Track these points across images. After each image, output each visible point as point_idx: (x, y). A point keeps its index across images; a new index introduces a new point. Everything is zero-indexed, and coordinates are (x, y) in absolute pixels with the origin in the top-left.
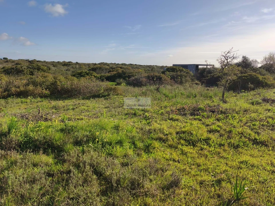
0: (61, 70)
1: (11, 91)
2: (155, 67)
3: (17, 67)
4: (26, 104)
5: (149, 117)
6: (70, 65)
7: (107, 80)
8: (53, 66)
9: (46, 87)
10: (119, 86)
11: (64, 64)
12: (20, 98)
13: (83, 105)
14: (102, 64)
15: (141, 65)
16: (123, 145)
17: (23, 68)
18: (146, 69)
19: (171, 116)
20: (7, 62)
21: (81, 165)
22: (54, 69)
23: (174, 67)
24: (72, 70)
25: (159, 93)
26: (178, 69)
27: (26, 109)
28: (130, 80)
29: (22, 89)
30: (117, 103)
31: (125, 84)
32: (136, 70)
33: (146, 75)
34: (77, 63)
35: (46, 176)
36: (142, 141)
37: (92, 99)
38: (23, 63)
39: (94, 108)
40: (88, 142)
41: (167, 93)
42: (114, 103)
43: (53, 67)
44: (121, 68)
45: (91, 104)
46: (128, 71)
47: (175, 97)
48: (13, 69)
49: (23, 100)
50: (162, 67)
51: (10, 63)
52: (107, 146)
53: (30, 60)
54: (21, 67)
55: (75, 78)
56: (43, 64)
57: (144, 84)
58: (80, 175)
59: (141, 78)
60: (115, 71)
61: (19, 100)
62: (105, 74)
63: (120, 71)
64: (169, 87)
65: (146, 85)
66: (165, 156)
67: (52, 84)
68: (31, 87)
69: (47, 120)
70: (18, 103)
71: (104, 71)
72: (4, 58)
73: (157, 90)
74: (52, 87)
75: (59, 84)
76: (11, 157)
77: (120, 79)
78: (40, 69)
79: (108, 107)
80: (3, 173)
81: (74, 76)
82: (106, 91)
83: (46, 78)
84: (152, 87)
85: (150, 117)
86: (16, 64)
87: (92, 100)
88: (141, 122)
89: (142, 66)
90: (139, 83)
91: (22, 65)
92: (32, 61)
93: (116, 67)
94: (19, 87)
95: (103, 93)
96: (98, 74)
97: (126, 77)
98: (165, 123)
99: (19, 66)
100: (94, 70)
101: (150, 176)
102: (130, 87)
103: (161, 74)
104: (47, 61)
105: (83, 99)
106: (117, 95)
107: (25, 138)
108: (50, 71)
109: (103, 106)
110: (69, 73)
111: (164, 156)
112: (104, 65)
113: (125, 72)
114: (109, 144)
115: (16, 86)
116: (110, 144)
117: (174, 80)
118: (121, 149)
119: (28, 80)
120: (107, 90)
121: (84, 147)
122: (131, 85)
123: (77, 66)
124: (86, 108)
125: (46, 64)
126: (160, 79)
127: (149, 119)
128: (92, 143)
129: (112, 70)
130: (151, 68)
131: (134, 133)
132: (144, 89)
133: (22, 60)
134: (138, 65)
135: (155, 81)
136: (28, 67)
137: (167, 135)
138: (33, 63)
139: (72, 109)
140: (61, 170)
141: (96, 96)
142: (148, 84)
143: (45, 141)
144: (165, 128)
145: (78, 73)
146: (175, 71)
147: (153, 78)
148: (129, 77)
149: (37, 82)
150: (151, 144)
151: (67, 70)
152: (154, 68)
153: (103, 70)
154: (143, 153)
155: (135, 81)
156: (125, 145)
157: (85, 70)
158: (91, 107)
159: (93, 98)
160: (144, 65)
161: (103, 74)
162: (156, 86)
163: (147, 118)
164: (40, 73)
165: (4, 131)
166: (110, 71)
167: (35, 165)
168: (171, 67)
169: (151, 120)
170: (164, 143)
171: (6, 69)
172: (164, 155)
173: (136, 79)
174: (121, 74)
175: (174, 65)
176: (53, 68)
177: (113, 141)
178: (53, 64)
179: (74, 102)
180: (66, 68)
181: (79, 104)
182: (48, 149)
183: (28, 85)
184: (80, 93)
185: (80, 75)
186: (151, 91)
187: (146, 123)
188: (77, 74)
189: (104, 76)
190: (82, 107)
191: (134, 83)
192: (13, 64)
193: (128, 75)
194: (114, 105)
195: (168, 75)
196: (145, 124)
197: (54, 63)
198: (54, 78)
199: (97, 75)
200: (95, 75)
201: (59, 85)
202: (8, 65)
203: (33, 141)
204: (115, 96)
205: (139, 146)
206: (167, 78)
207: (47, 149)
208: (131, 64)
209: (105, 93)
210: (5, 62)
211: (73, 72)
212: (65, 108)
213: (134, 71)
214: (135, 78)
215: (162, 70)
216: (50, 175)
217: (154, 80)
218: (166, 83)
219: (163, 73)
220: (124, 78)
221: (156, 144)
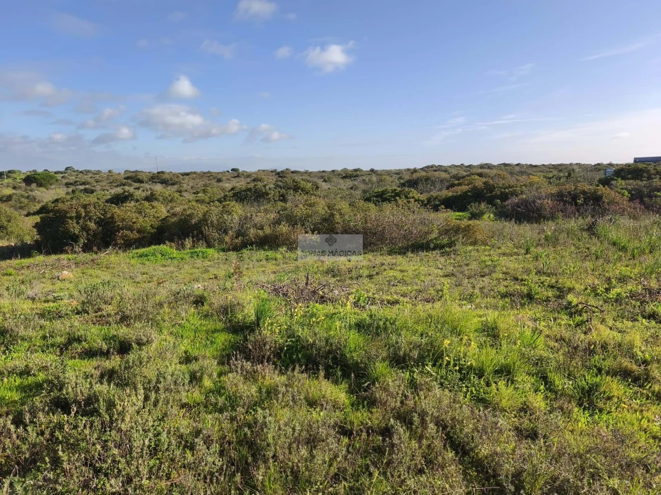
0: (340, 189)
1: (247, 235)
2: (576, 167)
3: (257, 187)
4: (274, 262)
5: (577, 305)
6: (357, 176)
7: (446, 208)
8: (322, 180)
9: (312, 227)
10: (478, 222)
11: (344, 175)
12: (264, 250)
13: (392, 266)
14: (430, 169)
15: (534, 164)
16: (517, 381)
17: (267, 187)
18: (550, 175)
19: (650, 308)
20: (238, 176)
21: (416, 419)
22: (327, 187)
23: (641, 166)
24: (363, 186)
25: (595, 240)
26: (653, 171)
27: (275, 273)
28: (508, 205)
29: (268, 231)
30: (474, 266)
31: (492, 215)
32: (523, 178)
33: (554, 190)
34: (372, 170)
35: (337, 432)
36: (569, 375)
37: (410, 254)
38: (266, 178)
39: (417, 276)
40: (421, 361)
41: (623, 241)
42: (467, 265)
43: (324, 183)
44: (480, 175)
45: (410, 265)
46: (501, 182)
47: (651, 252)
48: (249, 190)
49: (270, 254)
50: (598, 167)
51: (242, 179)
52: (472, 378)
53: (279, 170)
54: (265, 186)
55: (372, 205)
56: (304, 177)
57: (547, 213)
58: (414, 444)
59: (540, 199)
60: (465, 185)
61: (262, 254)
62: (440, 193)
63: (479, 182)
64: (625, 221)
65: (553, 218)
66: (648, 426)
67: (325, 220)
68: (284, 228)
69: (324, 301)
70: (261, 260)
71: (438, 186)
72: (232, 170)
73: (591, 229)
74: (324, 226)
75: (339, 221)
76: (264, 377)
77: (480, 203)
78: (299, 188)
79: (453, 275)
80: (253, 413)
81: (368, 200)
82: (446, 234)
83: (313, 208)
84: (574, 224)
85: (580, 306)
86: (254, 180)
87: (412, 255)
88: (555, 319)
89: (536, 166)
90: (533, 212)
91: (265, 183)
92: (282, 171)
93: (468, 173)
94: (262, 228)
95: (436, 238)
96: (421, 194)
97: (497, 197)
98: (634, 326)
99: (260, 184)
100: (413, 183)
101: (609, 477)
102: (507, 224)
103: (598, 186)
104: (310, 171)
105: (390, 253)
106: (474, 243)
107: (288, 337)
108: (318, 193)
109: (440, 271)
110: (358, 193)
111: (645, 426)
112: (435, 171)
113: (493, 185)
114: (476, 374)
115: (256, 225)
116: (480, 374)
117: (642, 202)
118: (510, 390)
119: (278, 212)
120: (446, 232)
121: (414, 372)
122: (511, 219)
123: (374, 178)
124: (399, 275)
125: (309, 178)
126: (596, 199)
127: (580, 313)
128: (434, 365)
129: (456, 182)
130: (566, 171)
131: (541, 351)
132: (549, 228)
133: (264, 171)
134: (526, 165)
135: (582, 205)
136: (277, 186)
137: (645, 362)
138: (285, 177)
139: (367, 277)
140: (367, 424)
141: (419, 246)
142: (560, 214)
143: (328, 348)
144: (638, 343)
145: (376, 193)
146: (642, 176)
147: (574, 198)
148: (504, 197)
149: (296, 216)
150: (597, 385)
151: (352, 188)
152: (573, 170)
153: (433, 183)
154: (576, 410)
155: (520, 207)
156: (520, 380)
157: (392, 185)
158: (410, 273)
159: (412, 252)
160: (543, 165)
161: (434, 193)
162: (583, 218)
163: (573, 310)
164: (301, 198)
165: (248, 320)
166: (453, 185)
167: (312, 403)
168: (629, 165)
169: (585, 316)
170: (640, 387)
171: (237, 190)
172: (645, 423)
173: (525, 203)
174: (483, 191)
175: (636, 160)
176: (324, 186)
177: (489, 367)
178: (322, 177)
179: (370, 260)
180: (349, 183)
181: (383, 264)
182: (334, 368)
183: (277, 222)
184: (382, 239)
185: (382, 198)
186: (569, 232)
187: (571, 323)
188: (374, 196)
189: (436, 198)
190: (390, 271)
191: (517, 213)
192: (249, 180)
193: (502, 192)
194: (468, 270)
195: (622, 189)
196: (570, 325)
197: (324, 174)
198: (329, 207)
199: (419, 195)
200: (416, 197)
201: (337, 223)
202: (240, 183)
203: (303, 347)
204: (470, 248)
205: (560, 387)
206: (618, 198)
207: (332, 368)
208: (505, 165)
209: (443, 239)
210: (235, 177)
211: (364, 192)
212: (354, 274)
213: (518, 180)
214: (522, 199)
215: (601, 175)
216: (344, 431)
217: (576, 204)
218: (615, 212)
219: (606, 182)
220: (490, 201)
221: (615, 386)
